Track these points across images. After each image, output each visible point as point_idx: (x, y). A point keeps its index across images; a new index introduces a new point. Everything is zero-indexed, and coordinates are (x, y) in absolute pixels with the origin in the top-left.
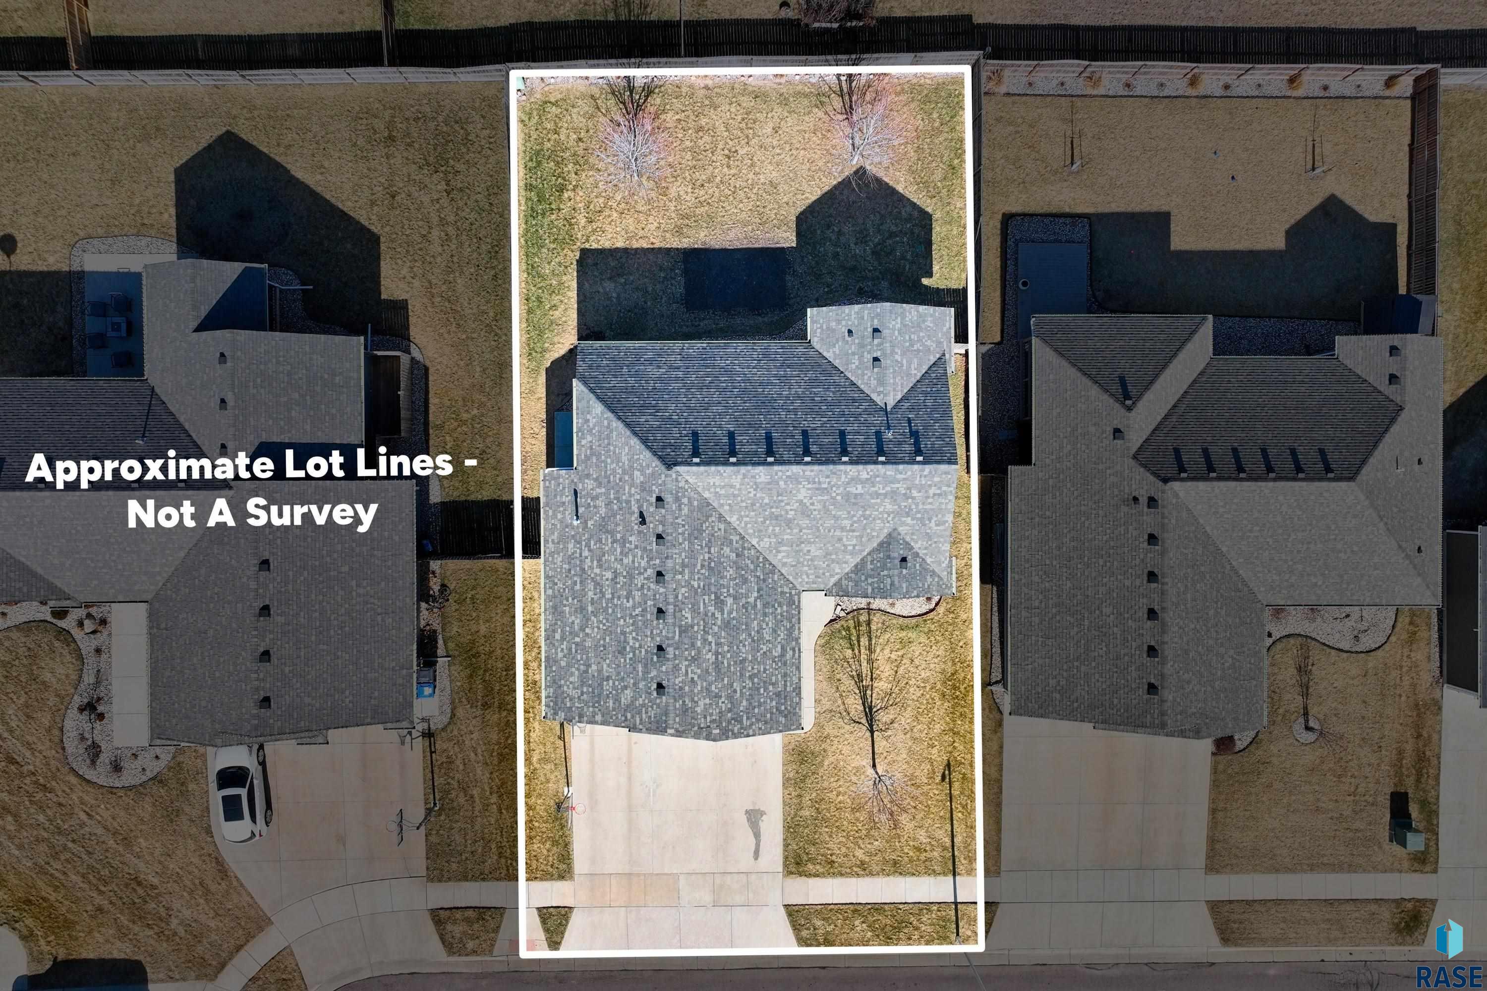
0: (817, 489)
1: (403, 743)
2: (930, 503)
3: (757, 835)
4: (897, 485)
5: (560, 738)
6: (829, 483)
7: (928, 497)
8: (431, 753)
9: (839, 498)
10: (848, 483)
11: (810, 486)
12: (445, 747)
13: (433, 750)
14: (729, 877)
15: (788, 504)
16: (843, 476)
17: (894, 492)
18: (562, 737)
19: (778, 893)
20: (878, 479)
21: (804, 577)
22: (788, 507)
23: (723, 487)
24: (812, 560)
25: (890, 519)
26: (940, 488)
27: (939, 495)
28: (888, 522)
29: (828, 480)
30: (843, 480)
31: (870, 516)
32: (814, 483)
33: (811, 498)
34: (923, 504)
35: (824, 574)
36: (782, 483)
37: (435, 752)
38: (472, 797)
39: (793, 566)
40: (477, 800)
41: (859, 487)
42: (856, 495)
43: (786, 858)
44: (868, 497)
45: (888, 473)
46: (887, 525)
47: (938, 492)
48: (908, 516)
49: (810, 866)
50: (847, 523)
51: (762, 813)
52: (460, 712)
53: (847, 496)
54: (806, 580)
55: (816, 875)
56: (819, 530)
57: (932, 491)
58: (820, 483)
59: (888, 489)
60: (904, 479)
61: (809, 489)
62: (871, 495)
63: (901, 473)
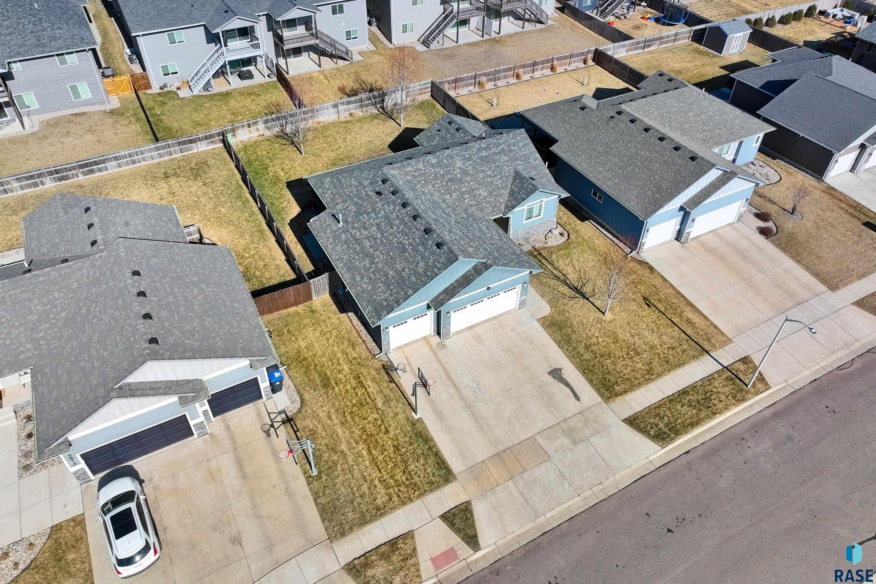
0: (464, 159)
1: (269, 435)
2: (524, 151)
3: (567, 385)
4: (503, 146)
5: (391, 382)
6: (469, 154)
7: (521, 148)
8: (295, 432)
9: (478, 160)
10: (478, 151)
11: (460, 158)
12: (305, 424)
13: (296, 430)
14: (570, 420)
15: (454, 171)
16: (474, 149)
17: (503, 150)
18: (392, 381)
19: (611, 414)
20: (491, 146)
21: (486, 210)
22: (455, 172)
23: (415, 171)
24: (484, 198)
25: (510, 164)
26: (523, 142)
27: (525, 145)
28: (510, 166)
29: (467, 153)
30: (474, 151)
31: (499, 165)
32: (461, 156)
33: (464, 164)
34: (521, 152)
35: (495, 205)
36: (444, 161)
37: (298, 430)
38: (342, 452)
39: (476, 205)
40: (347, 452)
41: (484, 152)
42: (485, 156)
43: (598, 390)
44: (492, 156)
45: (494, 141)
46: (511, 168)
47: (523, 144)
48: (518, 160)
49: (617, 388)
50: (489, 172)
51: (560, 370)
52: (306, 397)
53: (481, 158)
54: (489, 211)
55: (626, 392)
56: (478, 181)
57: (521, 144)
58: (464, 155)
59: (499, 149)
60: (504, 142)
61: (460, 160)
62: (493, 154)
63: (500, 140)
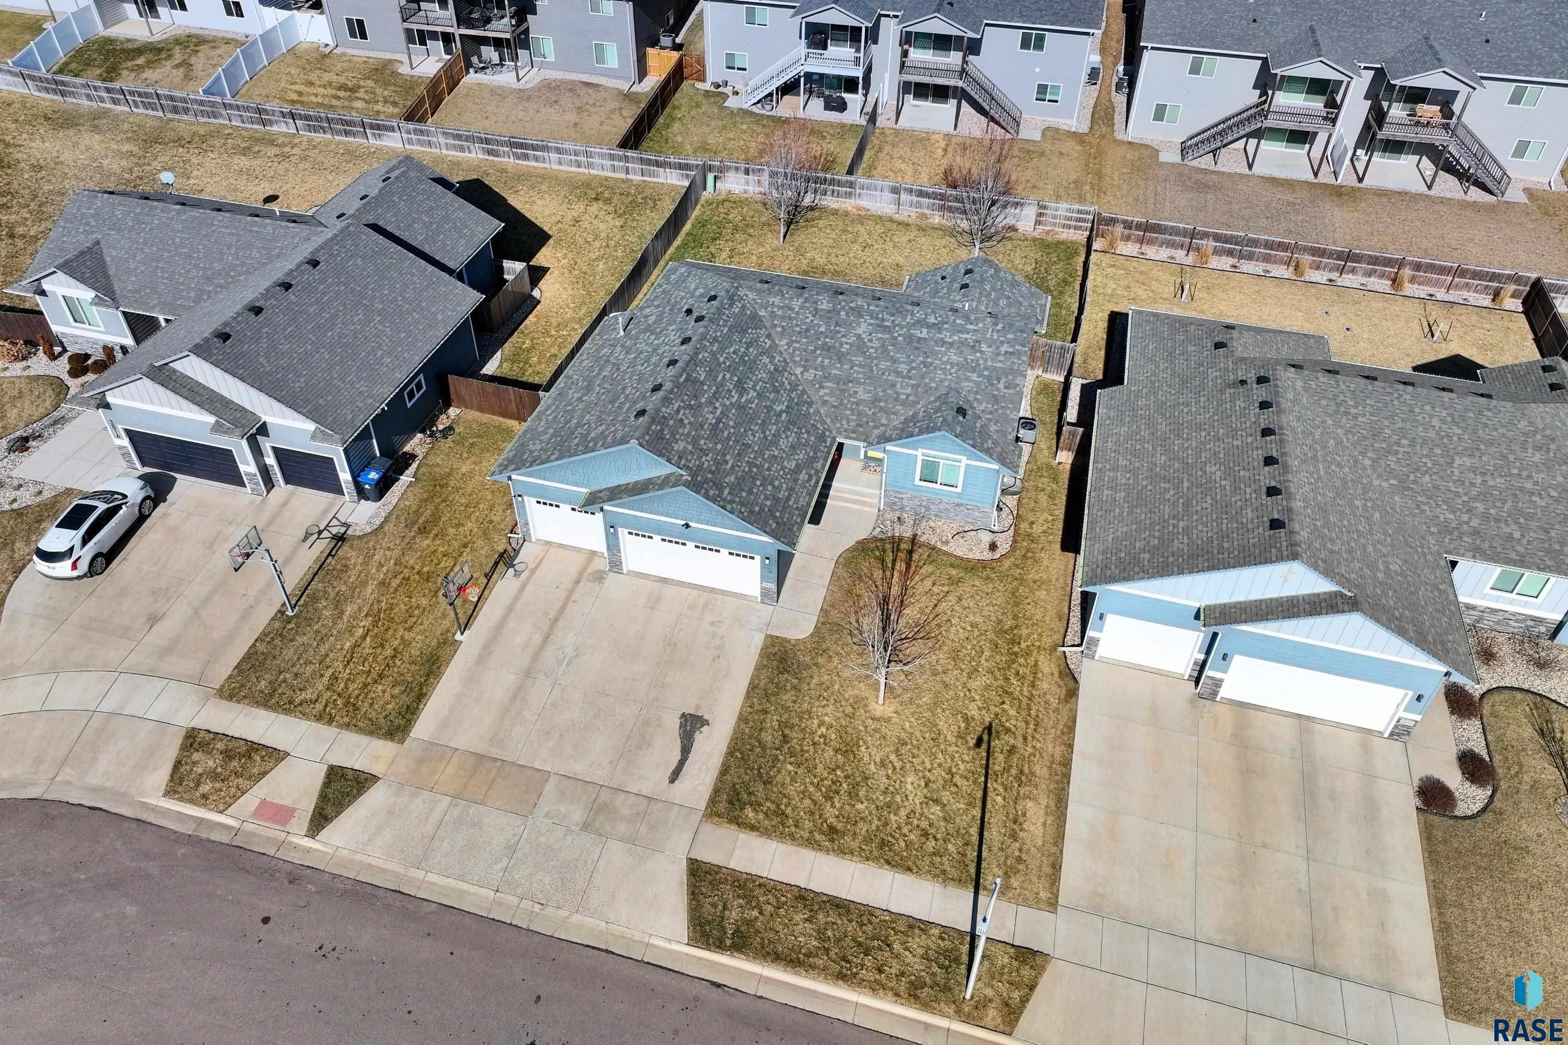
0: (879, 326)
1: (305, 540)
2: (1000, 361)
3: (686, 750)
4: (965, 336)
5: (486, 575)
6: (893, 321)
7: (998, 354)
8: (329, 554)
9: (900, 339)
10: (913, 325)
11: (872, 321)
12: (349, 555)
13: (333, 553)
14: (622, 796)
15: (844, 336)
16: (909, 317)
17: (963, 343)
18: (488, 576)
19: (687, 838)
20: (946, 326)
21: (844, 422)
22: (844, 340)
23: (780, 308)
24: (857, 403)
25: (953, 371)
26: (1012, 346)
27: (1012, 353)
28: (951, 374)
29: (892, 318)
30: (908, 320)
31: (931, 364)
32: (877, 318)
33: (870, 334)
34: (993, 360)
35: (867, 423)
36: (843, 313)
37: (334, 556)
38: (342, 612)
39: (835, 407)
40: (345, 618)
41: (925, 331)
42: (920, 338)
43: (716, 791)
44: (932, 343)
45: (958, 321)
46: (949, 377)
47: (1011, 350)
48: (974, 371)
49: (749, 812)
50: (903, 368)
51: (704, 722)
52: (389, 527)
53: (910, 338)
54: (846, 426)
55: (753, 828)
56: (872, 371)
57: (1004, 348)
58: (883, 320)
59: (956, 338)
60: (974, 331)
61: (870, 324)
63: (972, 324)
